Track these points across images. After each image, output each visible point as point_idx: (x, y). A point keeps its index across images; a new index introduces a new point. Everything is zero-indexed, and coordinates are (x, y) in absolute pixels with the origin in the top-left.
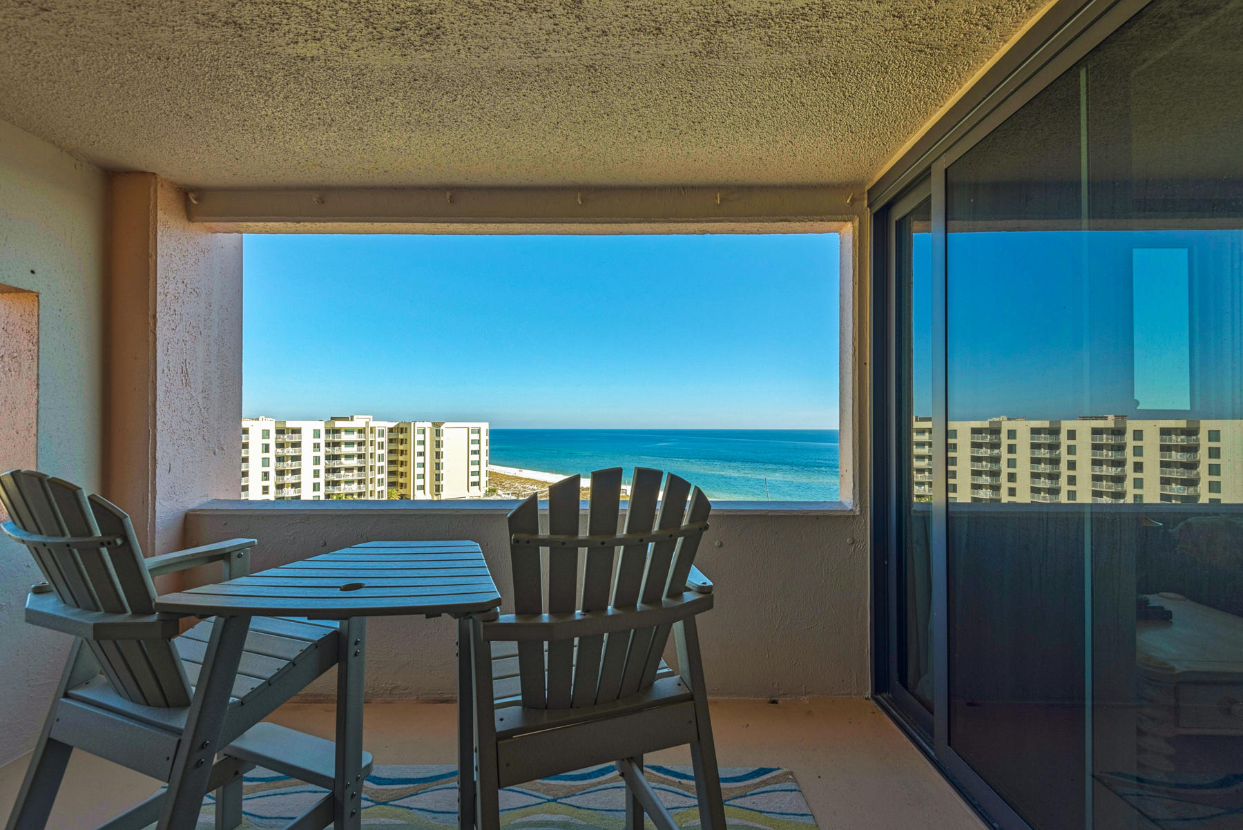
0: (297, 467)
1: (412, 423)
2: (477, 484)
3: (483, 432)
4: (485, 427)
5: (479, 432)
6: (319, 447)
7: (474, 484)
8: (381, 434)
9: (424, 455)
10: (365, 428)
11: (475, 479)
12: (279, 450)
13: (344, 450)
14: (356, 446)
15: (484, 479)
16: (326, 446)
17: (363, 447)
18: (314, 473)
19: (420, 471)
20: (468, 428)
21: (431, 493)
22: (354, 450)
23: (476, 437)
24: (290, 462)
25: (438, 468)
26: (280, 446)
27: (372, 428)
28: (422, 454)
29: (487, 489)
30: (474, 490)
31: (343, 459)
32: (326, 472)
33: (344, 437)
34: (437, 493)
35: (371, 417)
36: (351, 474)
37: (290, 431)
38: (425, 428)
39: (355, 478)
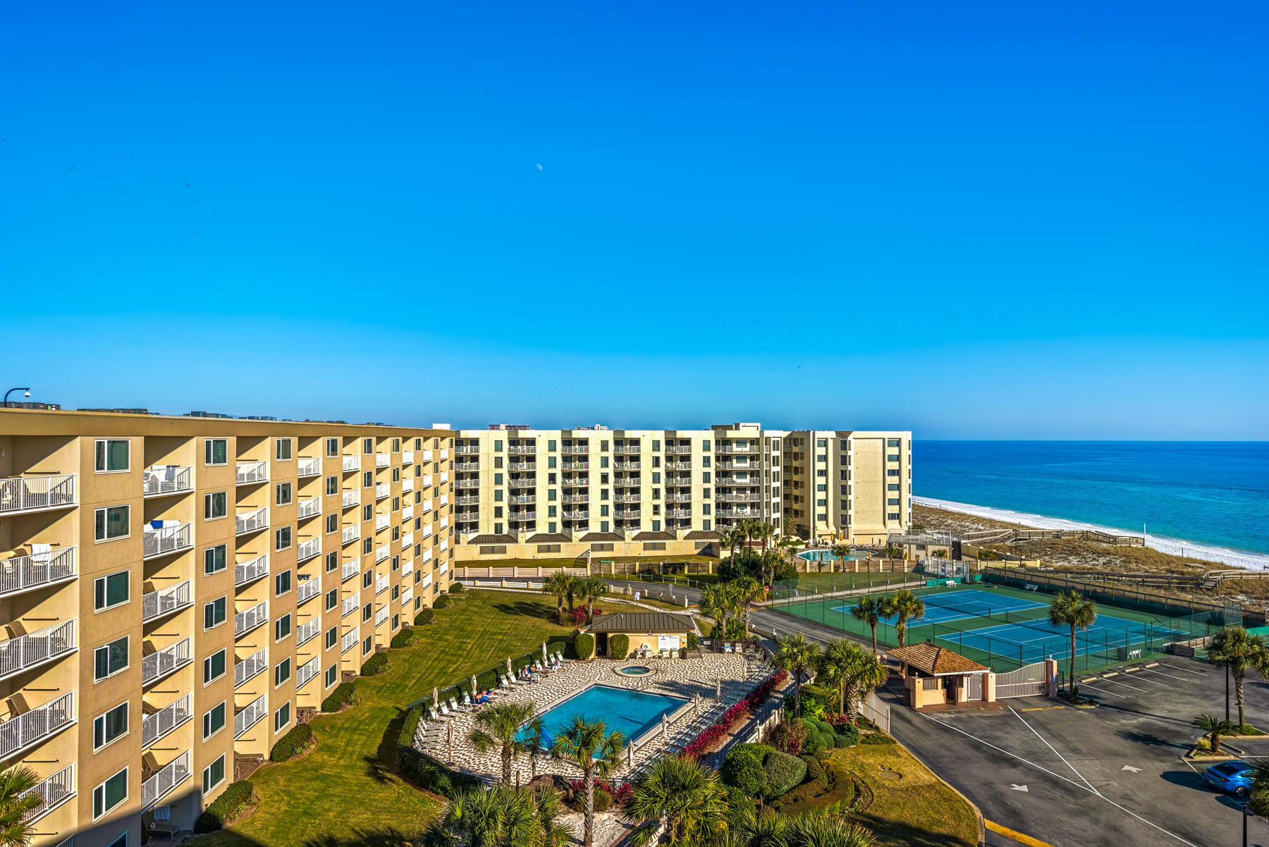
0: (687, 485)
1: (811, 432)
2: (897, 517)
4: (906, 437)
5: (898, 443)
6: (709, 462)
7: (892, 517)
8: (776, 447)
9: (826, 475)
10: (758, 439)
11: (894, 509)
12: (669, 464)
13: (736, 465)
14: (748, 460)
15: (906, 511)
16: (716, 461)
17: (756, 463)
18: (705, 493)
19: (821, 495)
20: (884, 439)
21: (835, 525)
22: (746, 465)
23: (894, 451)
24: (679, 479)
25: (844, 493)
26: (669, 459)
27: (766, 439)
28: (823, 473)
29: (911, 524)
30: (893, 525)
32: (716, 492)
33: (736, 449)
34: (844, 526)
35: (759, 425)
36: (743, 495)
37: (680, 442)
38: (827, 439)
39: (748, 500)
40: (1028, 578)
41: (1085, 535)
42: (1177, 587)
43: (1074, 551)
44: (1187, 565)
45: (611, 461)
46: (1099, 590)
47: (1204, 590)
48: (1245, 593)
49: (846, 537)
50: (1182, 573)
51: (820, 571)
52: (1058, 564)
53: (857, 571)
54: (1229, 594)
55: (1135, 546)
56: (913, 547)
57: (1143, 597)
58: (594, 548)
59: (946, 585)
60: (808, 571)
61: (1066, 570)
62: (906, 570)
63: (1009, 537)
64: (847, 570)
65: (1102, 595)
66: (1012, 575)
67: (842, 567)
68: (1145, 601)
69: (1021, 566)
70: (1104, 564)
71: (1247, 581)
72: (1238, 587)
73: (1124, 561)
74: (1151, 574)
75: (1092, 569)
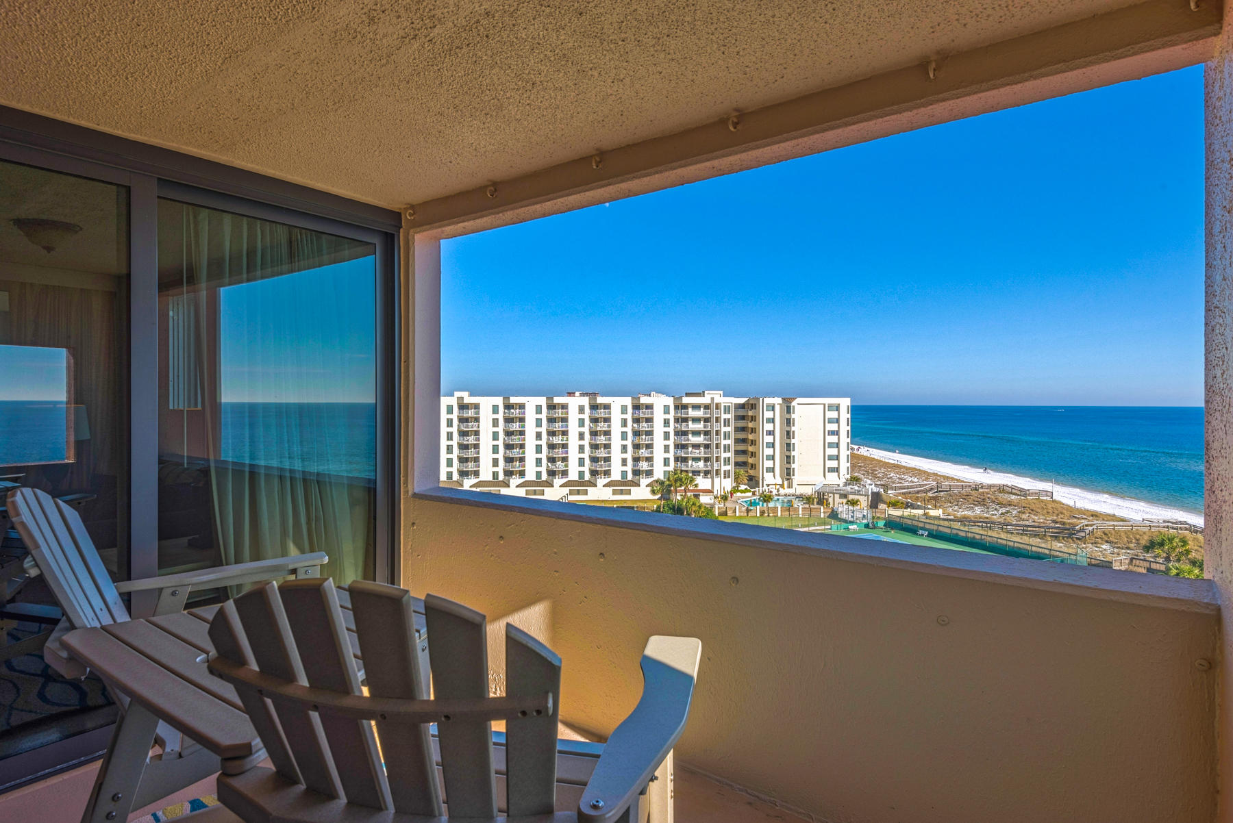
0: (650, 442)
1: (761, 399)
2: (836, 470)
3: (843, 410)
4: (845, 403)
5: (838, 408)
6: (669, 423)
7: (832, 470)
8: (727, 410)
9: (774, 435)
10: (710, 404)
11: (834, 464)
12: (635, 425)
13: (692, 426)
14: (702, 422)
15: (844, 465)
16: (675, 422)
17: (708, 424)
18: (665, 449)
19: (769, 451)
20: (824, 405)
21: (781, 476)
22: (700, 426)
23: (834, 414)
24: (644, 437)
25: (789, 450)
26: (636, 420)
27: (717, 404)
28: (771, 433)
29: (849, 477)
30: (832, 479)
31: (690, 436)
32: (675, 448)
33: (692, 413)
35: (721, 392)
36: (697, 451)
37: (644, 407)
38: (774, 404)
39: (702, 455)
40: (921, 525)
41: (1002, 489)
42: (1051, 536)
43: (982, 502)
44: (1074, 517)
45: (587, 422)
46: (978, 537)
47: (1075, 539)
48: (1111, 542)
49: (790, 486)
50: (1064, 524)
51: (747, 515)
52: (963, 513)
53: (779, 515)
54: (1095, 543)
55: (1045, 498)
56: (837, 496)
57: (1012, 544)
58: (571, 493)
59: (848, 529)
60: (737, 515)
61: (963, 520)
62: (822, 516)
63: (932, 489)
64: (771, 515)
65: (980, 541)
66: (909, 522)
67: (766, 512)
68: (1014, 547)
69: (925, 514)
70: (1002, 514)
71: (1117, 532)
72: (1106, 537)
73: (1020, 512)
74: (1036, 524)
75: (987, 518)
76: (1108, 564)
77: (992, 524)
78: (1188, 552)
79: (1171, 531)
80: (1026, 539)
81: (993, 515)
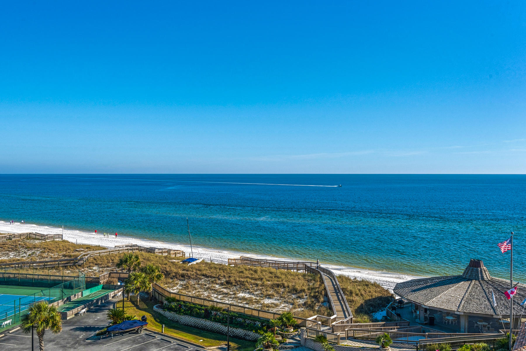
41: (29, 236)
42: (62, 267)
43: (15, 249)
44: (76, 250)
46: (12, 276)
47: (77, 266)
48: (98, 265)
50: (70, 256)
54: (89, 267)
55: (58, 240)
57: (36, 277)
65: (13, 279)
68: (38, 279)
70: (29, 255)
71: (102, 257)
72: (96, 262)
73: (41, 252)
74: (53, 259)
75: (19, 260)
76: (97, 279)
77: (21, 264)
78: (139, 263)
79: (130, 251)
80: (46, 272)
81: (23, 257)
